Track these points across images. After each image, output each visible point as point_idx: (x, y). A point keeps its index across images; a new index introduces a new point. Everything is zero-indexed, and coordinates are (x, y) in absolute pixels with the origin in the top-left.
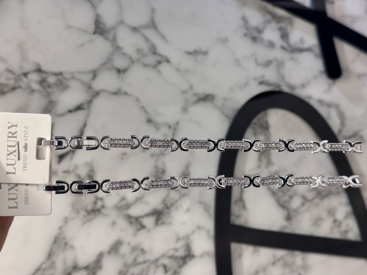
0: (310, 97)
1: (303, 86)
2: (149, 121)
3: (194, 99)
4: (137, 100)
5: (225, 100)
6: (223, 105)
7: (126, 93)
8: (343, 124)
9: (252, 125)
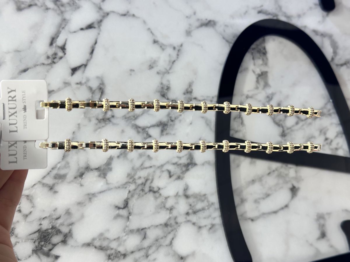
0: (305, 27)
1: (299, 16)
2: (155, 42)
3: (197, 24)
4: (144, 22)
5: (226, 26)
6: (224, 31)
7: (134, 15)
8: (335, 53)
9: (250, 50)
